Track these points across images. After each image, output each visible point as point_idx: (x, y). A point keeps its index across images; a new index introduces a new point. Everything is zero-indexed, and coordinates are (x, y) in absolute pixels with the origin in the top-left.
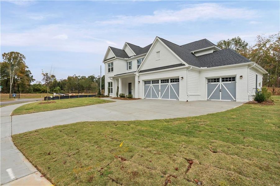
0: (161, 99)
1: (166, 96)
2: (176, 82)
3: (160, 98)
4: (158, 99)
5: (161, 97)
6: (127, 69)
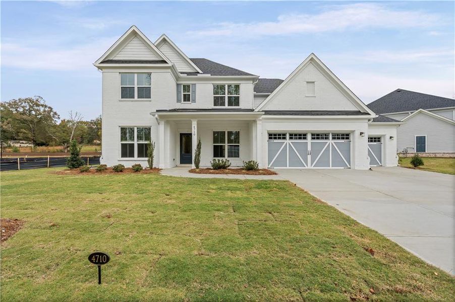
0: (312, 168)
1: (323, 162)
2: (343, 138)
3: (309, 167)
4: (306, 168)
5: (311, 165)
6: (179, 101)
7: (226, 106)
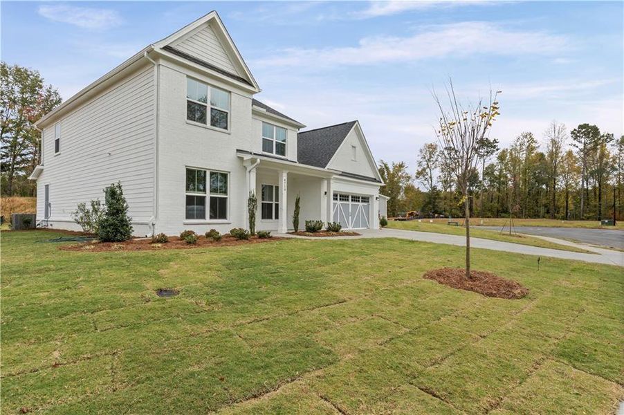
2: (366, 202)
5: (351, 226)
7: (274, 154)
